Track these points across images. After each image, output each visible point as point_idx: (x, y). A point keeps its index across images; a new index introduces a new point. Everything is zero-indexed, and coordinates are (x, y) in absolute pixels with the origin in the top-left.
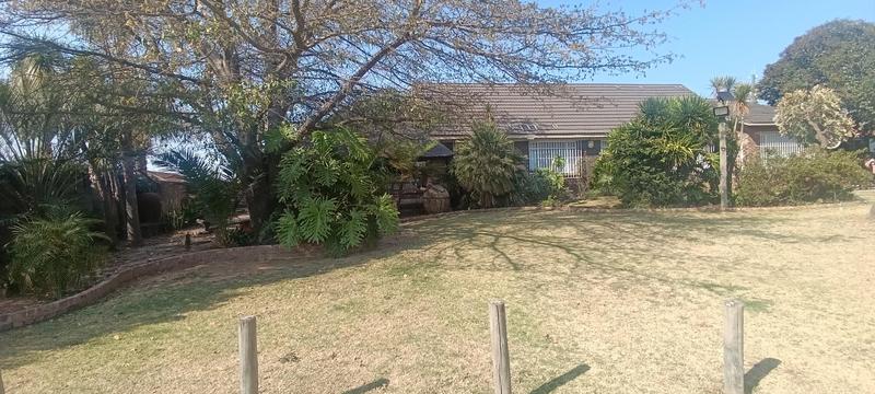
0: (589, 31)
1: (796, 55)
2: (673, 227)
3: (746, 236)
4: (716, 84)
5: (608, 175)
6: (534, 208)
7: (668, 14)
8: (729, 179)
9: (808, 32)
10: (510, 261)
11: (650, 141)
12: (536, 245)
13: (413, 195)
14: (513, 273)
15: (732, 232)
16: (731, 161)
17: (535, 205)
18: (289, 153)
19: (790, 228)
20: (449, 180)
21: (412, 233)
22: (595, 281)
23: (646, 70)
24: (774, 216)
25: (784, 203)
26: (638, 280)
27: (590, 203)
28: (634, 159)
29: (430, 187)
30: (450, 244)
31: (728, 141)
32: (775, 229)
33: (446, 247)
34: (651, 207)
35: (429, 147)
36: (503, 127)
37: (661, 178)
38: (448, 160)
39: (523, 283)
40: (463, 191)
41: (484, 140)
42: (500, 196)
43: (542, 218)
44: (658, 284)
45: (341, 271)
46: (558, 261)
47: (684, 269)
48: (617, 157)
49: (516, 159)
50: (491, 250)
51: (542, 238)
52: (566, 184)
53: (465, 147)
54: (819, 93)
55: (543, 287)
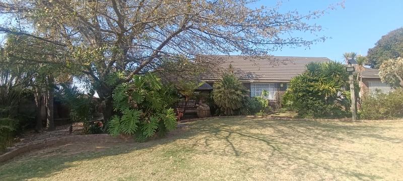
0: (279, 24)
1: (383, 44)
2: (327, 130)
3: (371, 138)
4: (346, 56)
5: (291, 101)
6: (253, 116)
7: (323, 13)
8: (356, 105)
9: (389, 33)
10: (234, 148)
11: (312, 84)
12: (250, 138)
13: (192, 108)
14: (234, 158)
15: (363, 135)
16: (357, 95)
17: (254, 115)
18: (119, 86)
19: (395, 133)
20: (210, 101)
21: (187, 128)
22: (283, 166)
23: (311, 45)
24: (383, 125)
25: (387, 118)
26: (310, 168)
27: (282, 115)
28: (304, 93)
29: (200, 104)
30: (204, 136)
31: (354, 85)
32: (386, 134)
33: (201, 138)
34: (314, 118)
35: (200, 84)
36: (238, 76)
37: (319, 103)
38: (210, 91)
39: (239, 166)
40: (217, 107)
41: (228, 82)
42: (236, 110)
43: (256, 122)
44: (323, 171)
45: (137, 152)
46: (262, 150)
47: (339, 161)
48: (295, 92)
49: (243, 92)
50: (225, 141)
51: (255, 135)
52: (269, 104)
53: (218, 85)
54: (401, 61)
55: (251, 170)
